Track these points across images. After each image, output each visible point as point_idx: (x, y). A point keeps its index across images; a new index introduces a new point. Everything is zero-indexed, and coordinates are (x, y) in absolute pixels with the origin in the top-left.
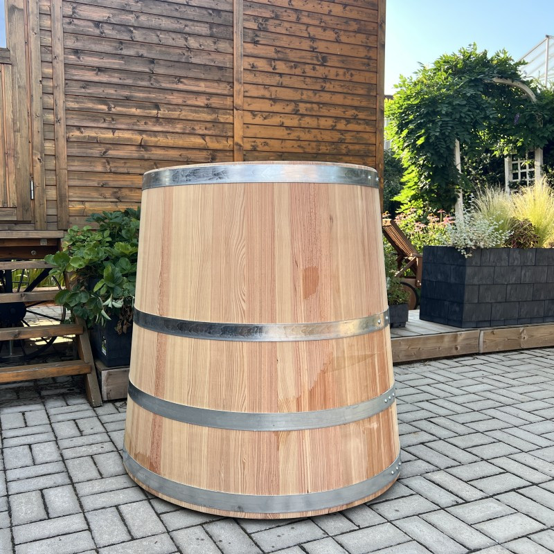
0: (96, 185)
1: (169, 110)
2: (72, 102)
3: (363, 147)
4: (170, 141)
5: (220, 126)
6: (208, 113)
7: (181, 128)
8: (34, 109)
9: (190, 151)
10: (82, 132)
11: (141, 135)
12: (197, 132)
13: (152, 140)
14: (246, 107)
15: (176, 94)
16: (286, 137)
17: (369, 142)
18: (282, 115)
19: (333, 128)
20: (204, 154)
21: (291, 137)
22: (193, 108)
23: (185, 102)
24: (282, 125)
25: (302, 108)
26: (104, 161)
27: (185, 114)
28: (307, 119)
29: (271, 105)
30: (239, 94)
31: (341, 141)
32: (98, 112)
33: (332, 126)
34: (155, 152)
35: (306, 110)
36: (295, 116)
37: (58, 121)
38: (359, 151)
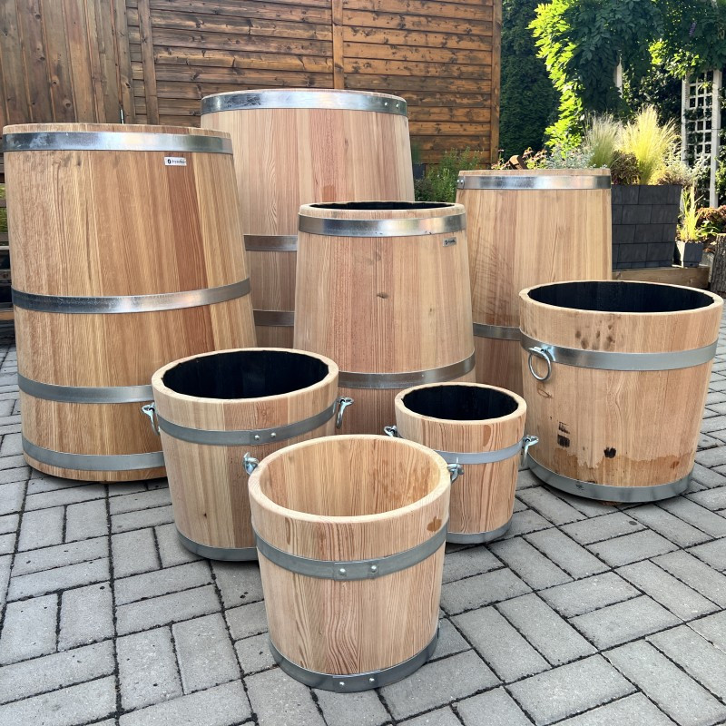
0: (188, 113)
1: (262, 26)
2: (158, 17)
3: (477, 68)
4: (264, 62)
5: (318, 44)
6: (305, 29)
7: (275, 48)
8: (119, 27)
9: (286, 74)
10: (170, 54)
11: (233, 55)
12: (293, 52)
13: (244, 61)
14: (346, 22)
15: (268, 7)
16: (391, 57)
17: (485, 63)
18: (386, 31)
19: (443, 46)
20: (302, 77)
21: (398, 56)
22: (288, 24)
23: (279, 16)
24: (386, 43)
25: (409, 21)
26: (195, 86)
27: (280, 30)
28: (414, 36)
29: (374, 19)
30: (337, 7)
31: (453, 62)
32: (186, 29)
33: (442, 43)
34: (249, 76)
35: (413, 25)
36: (401, 32)
37: (145, 40)
38: (472, 73)
